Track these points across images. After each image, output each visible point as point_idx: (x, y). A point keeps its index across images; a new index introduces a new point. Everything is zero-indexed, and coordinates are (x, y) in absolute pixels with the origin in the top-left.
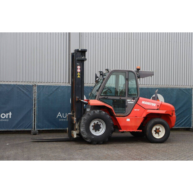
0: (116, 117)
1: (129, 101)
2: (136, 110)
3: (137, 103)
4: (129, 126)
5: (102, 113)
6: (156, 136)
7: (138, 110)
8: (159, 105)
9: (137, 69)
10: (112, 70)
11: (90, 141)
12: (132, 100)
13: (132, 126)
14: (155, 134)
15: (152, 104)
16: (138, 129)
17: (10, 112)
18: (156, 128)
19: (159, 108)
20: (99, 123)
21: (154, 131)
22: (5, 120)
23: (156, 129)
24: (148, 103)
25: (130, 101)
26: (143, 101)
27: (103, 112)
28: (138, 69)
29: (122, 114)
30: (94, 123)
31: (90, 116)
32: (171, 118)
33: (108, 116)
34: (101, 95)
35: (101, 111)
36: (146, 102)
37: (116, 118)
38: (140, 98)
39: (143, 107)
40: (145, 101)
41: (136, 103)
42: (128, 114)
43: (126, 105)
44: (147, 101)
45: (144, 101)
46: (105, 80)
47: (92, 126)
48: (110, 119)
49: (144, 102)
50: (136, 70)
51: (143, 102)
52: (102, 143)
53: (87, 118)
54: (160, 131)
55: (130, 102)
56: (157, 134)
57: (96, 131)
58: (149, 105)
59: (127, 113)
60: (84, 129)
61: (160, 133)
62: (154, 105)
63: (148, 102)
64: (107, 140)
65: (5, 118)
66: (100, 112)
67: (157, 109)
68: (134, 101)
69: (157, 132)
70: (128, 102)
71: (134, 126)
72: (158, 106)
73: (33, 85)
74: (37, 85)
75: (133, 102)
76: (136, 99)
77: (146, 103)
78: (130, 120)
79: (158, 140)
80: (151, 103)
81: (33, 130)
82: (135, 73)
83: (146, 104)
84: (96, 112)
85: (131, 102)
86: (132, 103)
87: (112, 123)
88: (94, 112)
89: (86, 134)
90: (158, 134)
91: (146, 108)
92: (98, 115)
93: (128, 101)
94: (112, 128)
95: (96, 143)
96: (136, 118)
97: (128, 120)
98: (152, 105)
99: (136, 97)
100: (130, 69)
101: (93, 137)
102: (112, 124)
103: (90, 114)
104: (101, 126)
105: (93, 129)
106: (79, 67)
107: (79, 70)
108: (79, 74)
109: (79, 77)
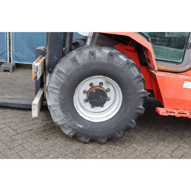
4: (185, 101)
5: (116, 59)
11: (71, 134)
20: (105, 87)
27: (122, 57)
29: (174, 65)
30: (91, 84)
31: (78, 64)
33: (135, 72)
35: (116, 55)
47: (84, 92)
48: (137, 80)
53: (68, 71)
57: (92, 107)
59: (186, 65)
60: (56, 101)
66: (111, 55)
81: (8, 61)
84: (98, 54)
87: (143, 93)
88: (92, 54)
89: (60, 116)
92: (103, 63)
94: (141, 107)
95: (87, 140)
97: (188, 85)
101: (81, 126)
102: (143, 95)
103: (80, 60)
104: (108, 95)
105: (86, 101)
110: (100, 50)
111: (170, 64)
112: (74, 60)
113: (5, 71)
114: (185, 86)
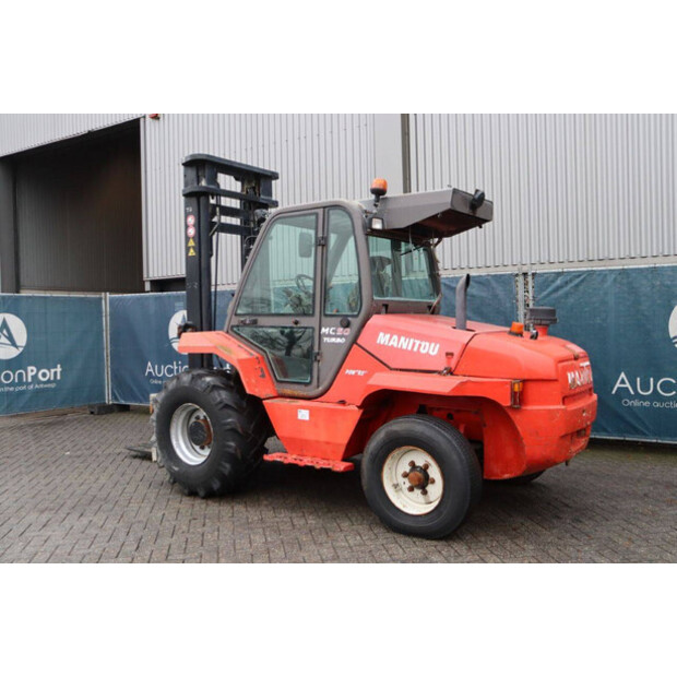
0: (266, 402)
1: (329, 336)
2: (353, 372)
3: (359, 341)
4: (306, 441)
6: (413, 504)
7: (361, 373)
8: (457, 351)
9: (376, 192)
12: (340, 331)
13: (317, 442)
15: (423, 344)
16: (343, 459)
18: (413, 463)
19: (453, 365)
21: (404, 475)
24: (405, 343)
26: (381, 334)
28: (379, 193)
29: (303, 387)
34: (236, 315)
36: (395, 337)
37: (262, 405)
38: (373, 319)
39: (382, 362)
40: (392, 331)
41: (355, 341)
44: (400, 333)
45: (386, 330)
48: (221, 406)
49: (388, 336)
51: (383, 339)
54: (432, 482)
55: (333, 340)
56: (418, 493)
58: (406, 350)
59: (318, 387)
61: (429, 489)
62: (431, 349)
63: (403, 339)
64: (216, 485)
67: (444, 369)
68: (348, 332)
70: (326, 339)
71: (328, 443)
72: (449, 355)
75: (341, 337)
76: (356, 322)
77: (394, 341)
78: (311, 415)
80: (418, 342)
83: (395, 345)
85: (336, 336)
86: (339, 340)
87: (228, 424)
90: (425, 492)
91: (390, 365)
93: (324, 335)
96: (340, 407)
97: (304, 415)
98: (422, 351)
99: (353, 316)
101: (176, 469)
102: (228, 427)
106: (191, 220)
107: (192, 232)
108: (191, 243)
109: (192, 253)
111: (296, 387)
114: (300, 417)
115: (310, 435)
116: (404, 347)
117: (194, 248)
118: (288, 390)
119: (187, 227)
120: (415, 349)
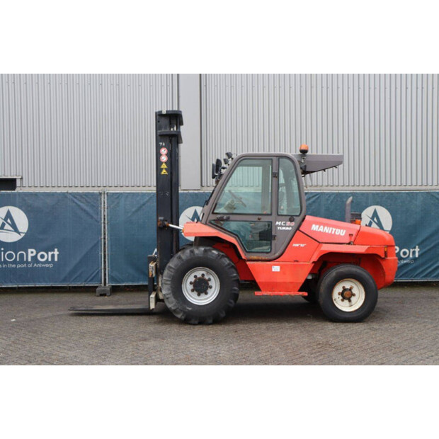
0: (248, 263)
1: (281, 226)
2: (297, 245)
3: (301, 229)
4: (277, 283)
5: (210, 253)
6: (344, 306)
7: (302, 245)
8: (354, 233)
9: (302, 151)
10: (240, 154)
11: (183, 317)
12: (288, 223)
13: (285, 283)
14: (342, 300)
15: (337, 230)
16: (300, 290)
17: (56, 250)
18: (344, 287)
19: (353, 240)
20: (206, 277)
21: (339, 294)
22: (47, 265)
23: (345, 289)
24: (327, 230)
25: (283, 226)
26: (314, 226)
27: (215, 252)
28: (304, 152)
29: (265, 254)
30: (195, 276)
31: (183, 260)
32: (383, 263)
33: (226, 261)
34: (213, 213)
35: (210, 250)
36: (322, 227)
37: (246, 265)
38: (308, 218)
39: (314, 240)
40: (320, 224)
41: (298, 229)
42: (277, 255)
43: (273, 233)
44: (325, 225)
45: (316, 223)
46: (223, 178)
47: (191, 283)
48: (229, 267)
49: (317, 226)
50: (300, 153)
51: (315, 227)
52: (211, 321)
53: (176, 266)
54: (354, 295)
55: (284, 228)
56: (346, 301)
57: (199, 295)
58: (328, 233)
59: (275, 254)
60: (169, 290)
61: (353, 299)
62: (342, 233)
63: (326, 228)
64: (223, 315)
65: (47, 261)
66: (205, 251)
67: (348, 242)
68: (293, 224)
69: (347, 295)
70: (278, 228)
71: (291, 283)
72: (351, 235)
73: (100, 194)
74: (107, 193)
75: (289, 227)
76: (298, 220)
77: (321, 229)
78: (281, 268)
79: (347, 316)
80: (334, 229)
81: (103, 285)
82: (296, 160)
83: (322, 230)
84: (196, 252)
85: (286, 226)
86: (287, 228)
87: (235, 277)
88: (192, 252)
89: (173, 302)
90: (350, 301)
91: (320, 241)
92: (200, 257)
93: (278, 226)
94: (236, 288)
95: (196, 322)
96: (296, 263)
97: (276, 269)
98: (336, 233)
99: (297, 216)
100: (282, 152)
101: (190, 309)
103: (184, 257)
104: (210, 284)
105: (193, 291)
106: (164, 151)
107: (164, 159)
108: (164, 166)
109: (164, 172)
110: (197, 248)
111: (260, 254)
112: (180, 258)
113: (101, 295)
114: (273, 270)
115: (279, 279)
116: (327, 232)
117: (166, 169)
118: (254, 257)
119: (158, 155)
120: (333, 232)
